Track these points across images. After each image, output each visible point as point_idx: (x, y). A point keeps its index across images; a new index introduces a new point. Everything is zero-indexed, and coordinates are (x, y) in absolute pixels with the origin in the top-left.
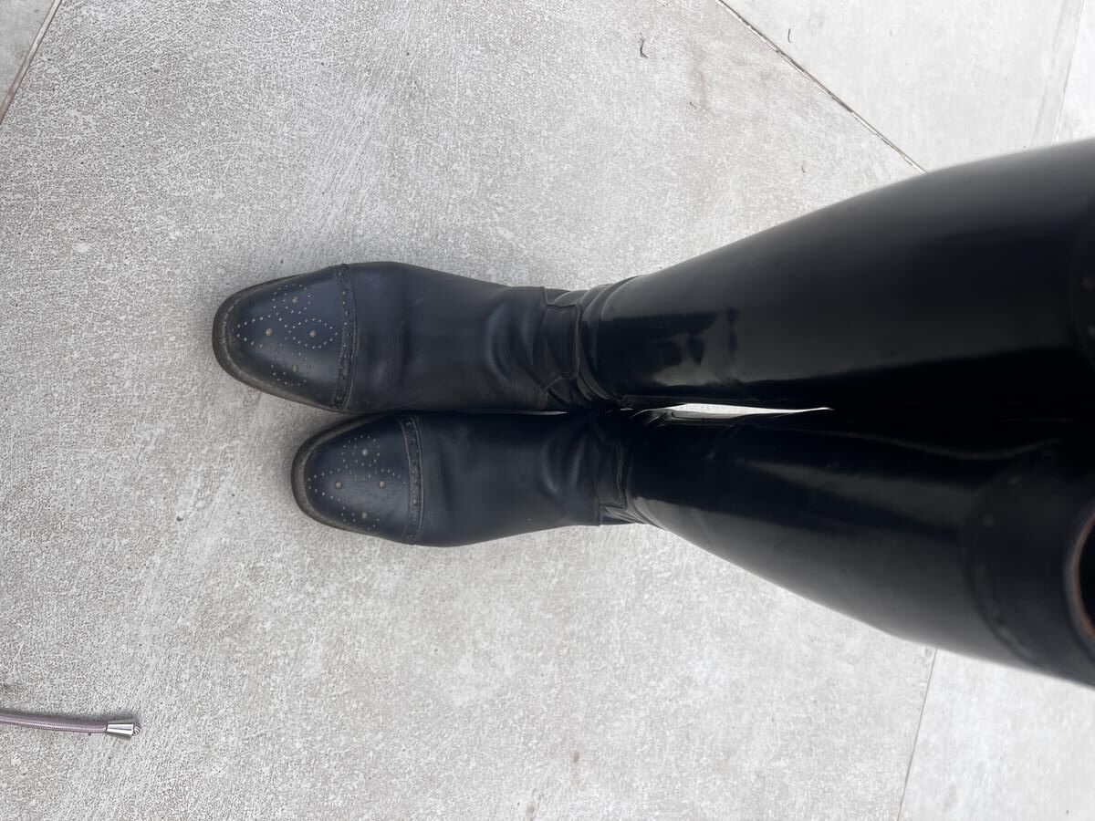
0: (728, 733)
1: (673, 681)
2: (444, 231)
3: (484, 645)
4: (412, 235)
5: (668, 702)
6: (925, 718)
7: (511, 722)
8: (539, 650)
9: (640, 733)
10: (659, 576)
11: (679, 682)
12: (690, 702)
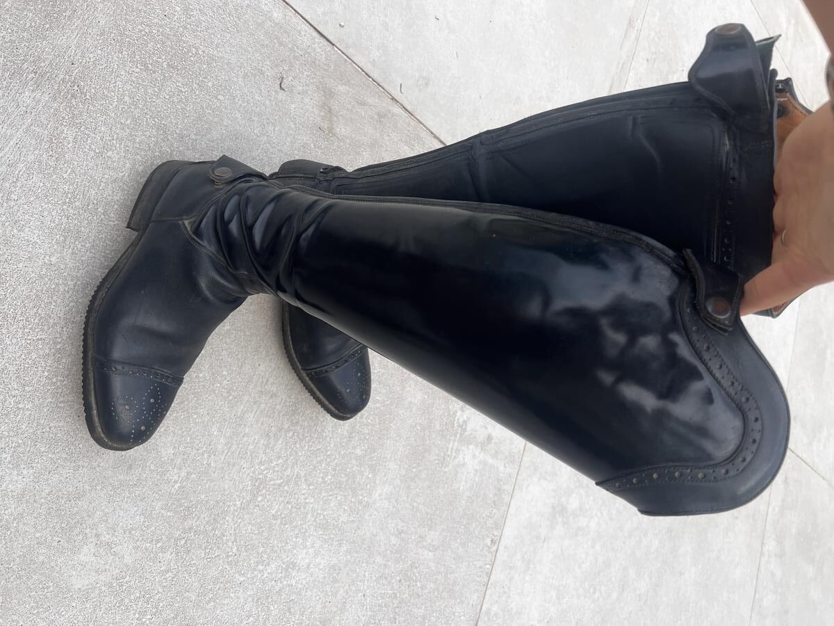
0: (325, 607)
1: (279, 566)
2: (95, 202)
3: (106, 538)
4: (64, 203)
5: (273, 582)
6: (489, 592)
7: (127, 601)
8: (158, 541)
9: (247, 607)
10: (272, 482)
11: (284, 566)
12: (293, 582)
